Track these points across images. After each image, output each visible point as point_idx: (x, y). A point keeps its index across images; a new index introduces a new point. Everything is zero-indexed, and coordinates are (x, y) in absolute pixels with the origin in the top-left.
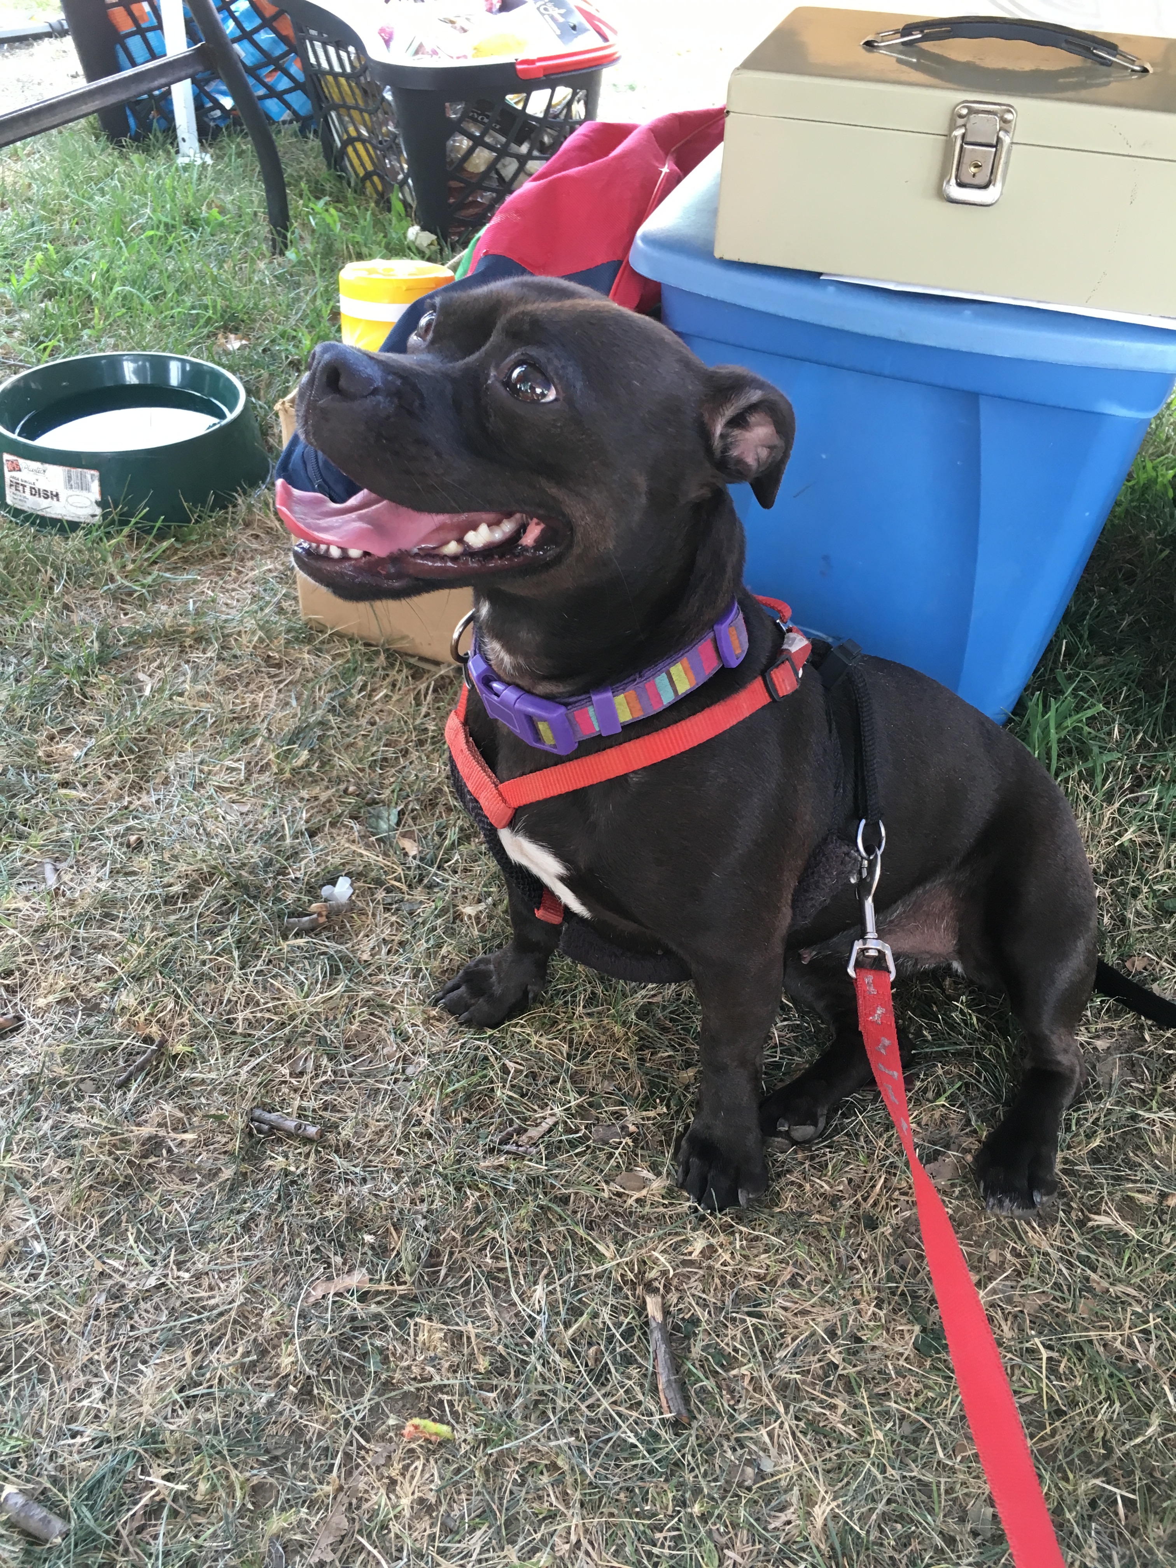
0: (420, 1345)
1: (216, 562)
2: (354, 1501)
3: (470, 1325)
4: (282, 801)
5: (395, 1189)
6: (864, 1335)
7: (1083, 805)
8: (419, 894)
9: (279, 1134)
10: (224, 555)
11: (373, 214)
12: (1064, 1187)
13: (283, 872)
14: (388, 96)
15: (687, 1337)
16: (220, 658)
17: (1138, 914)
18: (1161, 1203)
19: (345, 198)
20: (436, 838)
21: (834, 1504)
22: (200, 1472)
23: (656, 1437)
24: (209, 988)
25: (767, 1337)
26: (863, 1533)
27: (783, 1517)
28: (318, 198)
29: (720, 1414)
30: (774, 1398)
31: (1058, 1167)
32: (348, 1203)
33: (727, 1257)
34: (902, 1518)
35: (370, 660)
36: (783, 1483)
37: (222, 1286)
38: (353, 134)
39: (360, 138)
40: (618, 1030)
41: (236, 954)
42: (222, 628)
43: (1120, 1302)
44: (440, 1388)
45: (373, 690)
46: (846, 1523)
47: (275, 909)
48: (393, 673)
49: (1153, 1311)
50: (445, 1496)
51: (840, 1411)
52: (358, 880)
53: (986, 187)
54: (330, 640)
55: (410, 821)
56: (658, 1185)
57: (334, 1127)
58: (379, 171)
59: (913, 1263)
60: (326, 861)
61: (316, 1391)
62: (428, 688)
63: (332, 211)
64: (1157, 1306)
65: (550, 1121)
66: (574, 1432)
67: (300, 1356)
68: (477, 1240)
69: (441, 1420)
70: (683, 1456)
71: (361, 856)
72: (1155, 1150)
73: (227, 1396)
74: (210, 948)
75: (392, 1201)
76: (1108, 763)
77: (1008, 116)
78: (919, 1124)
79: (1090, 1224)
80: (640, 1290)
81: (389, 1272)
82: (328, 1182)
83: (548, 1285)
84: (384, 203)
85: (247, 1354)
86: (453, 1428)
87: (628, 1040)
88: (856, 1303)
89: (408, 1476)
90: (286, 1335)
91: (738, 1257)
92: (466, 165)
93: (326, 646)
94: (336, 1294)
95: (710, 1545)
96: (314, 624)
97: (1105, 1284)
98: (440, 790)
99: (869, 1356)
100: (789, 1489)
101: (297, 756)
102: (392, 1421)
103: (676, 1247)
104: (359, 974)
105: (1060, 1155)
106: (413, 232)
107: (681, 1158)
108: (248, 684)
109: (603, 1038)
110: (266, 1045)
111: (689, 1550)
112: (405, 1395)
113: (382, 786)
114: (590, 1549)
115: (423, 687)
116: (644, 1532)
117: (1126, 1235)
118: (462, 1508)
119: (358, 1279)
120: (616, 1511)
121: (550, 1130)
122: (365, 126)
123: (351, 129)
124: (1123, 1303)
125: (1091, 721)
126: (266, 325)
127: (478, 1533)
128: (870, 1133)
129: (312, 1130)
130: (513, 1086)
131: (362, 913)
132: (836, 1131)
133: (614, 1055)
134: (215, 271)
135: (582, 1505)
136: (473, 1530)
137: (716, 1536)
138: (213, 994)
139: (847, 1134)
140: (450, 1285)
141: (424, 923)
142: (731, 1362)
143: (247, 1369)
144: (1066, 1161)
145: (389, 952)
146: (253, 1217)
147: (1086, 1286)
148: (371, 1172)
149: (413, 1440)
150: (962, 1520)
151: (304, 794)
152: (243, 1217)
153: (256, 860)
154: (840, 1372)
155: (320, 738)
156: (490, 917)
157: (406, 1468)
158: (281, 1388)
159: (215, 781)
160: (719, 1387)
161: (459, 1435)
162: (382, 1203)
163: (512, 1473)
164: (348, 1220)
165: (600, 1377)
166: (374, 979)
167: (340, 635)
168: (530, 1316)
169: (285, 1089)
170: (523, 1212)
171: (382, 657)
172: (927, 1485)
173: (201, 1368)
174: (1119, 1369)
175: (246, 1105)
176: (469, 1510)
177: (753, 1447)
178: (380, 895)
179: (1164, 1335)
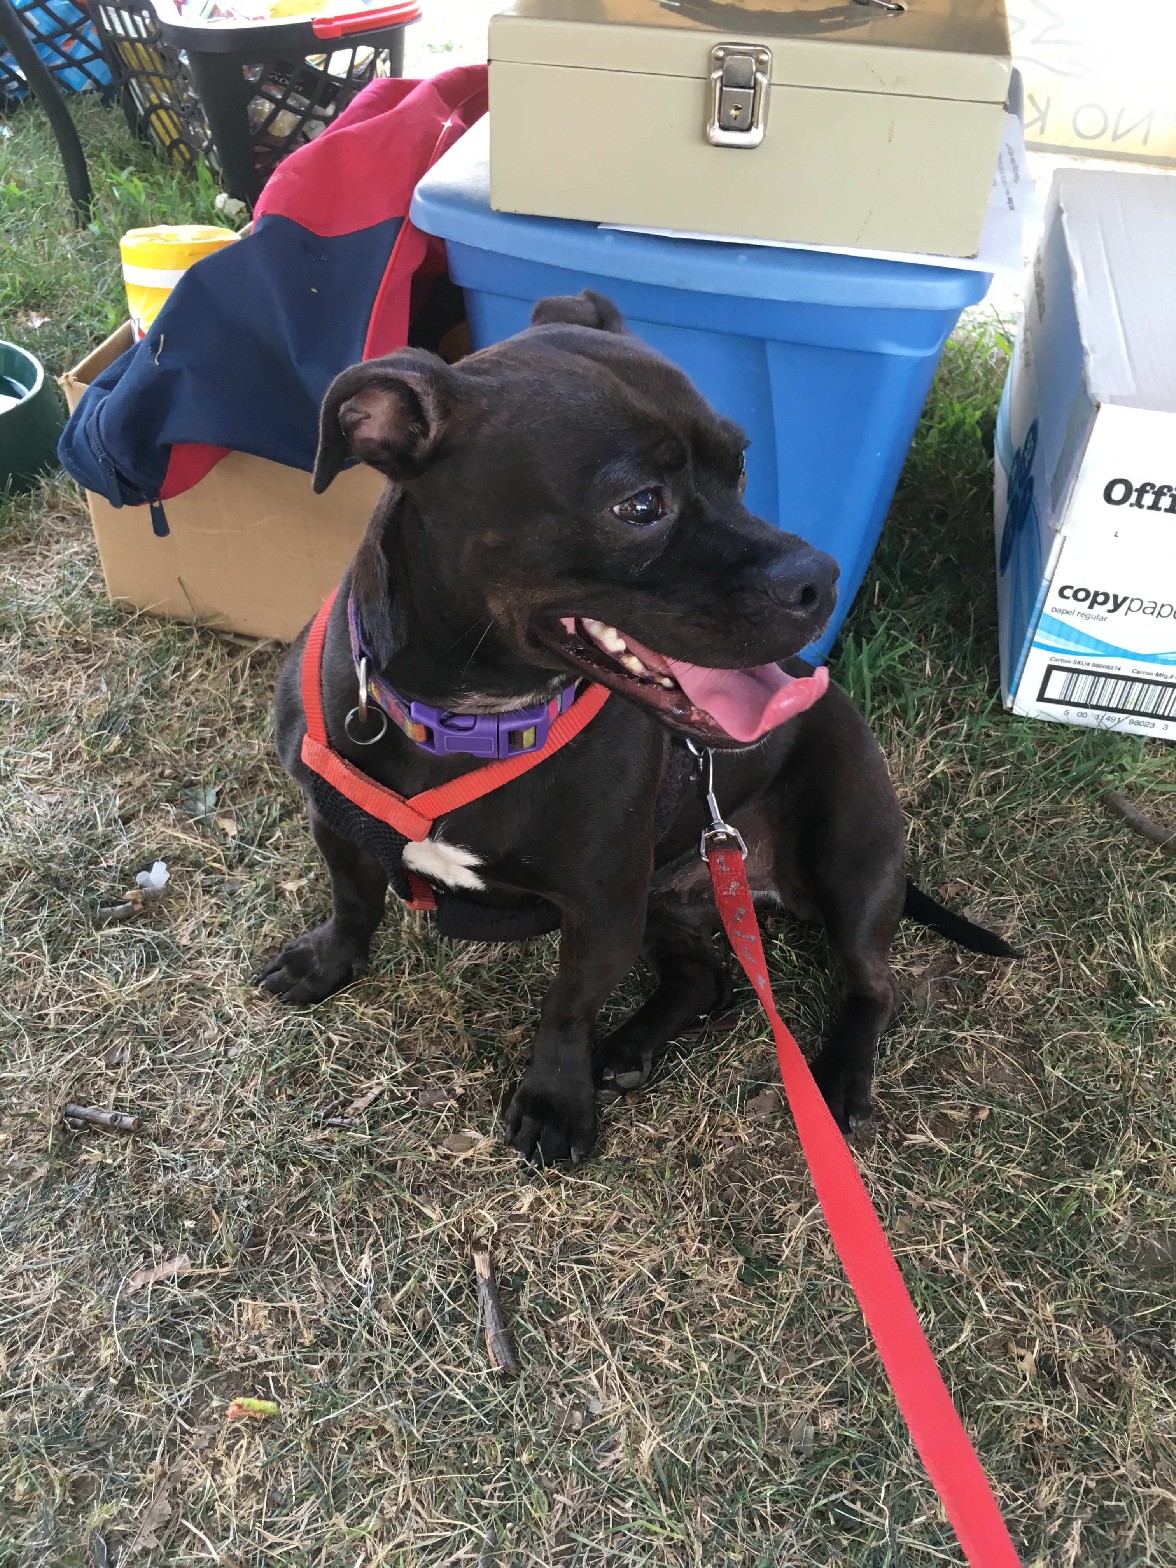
0: (244, 1324)
1: (20, 548)
2: (179, 1486)
3: (295, 1300)
4: (94, 790)
5: (217, 1171)
6: (689, 1271)
7: (896, 741)
8: (240, 874)
9: (95, 1128)
10: (29, 540)
11: (179, 182)
12: (881, 1110)
13: (95, 861)
14: (185, 61)
15: (516, 1290)
16: (25, 646)
17: (950, 842)
18: (972, 1117)
19: (151, 167)
20: (257, 816)
21: (659, 1439)
22: (18, 1472)
23: (484, 1391)
24: (19, 985)
25: (595, 1282)
26: (688, 1464)
27: (612, 1456)
28: (122, 169)
29: (549, 1363)
30: (601, 1341)
31: (874, 1091)
32: (167, 1190)
33: (553, 1208)
34: (728, 1445)
35: (183, 639)
36: (612, 1423)
37: (38, 1284)
38: (156, 101)
39: (162, 105)
40: (444, 994)
41: (45, 948)
42: (25, 615)
43: (936, 1216)
44: (266, 1366)
45: (188, 670)
46: (672, 1455)
47: (88, 899)
48: (208, 651)
49: (966, 1222)
50: (272, 1471)
51: (667, 1348)
52: (175, 863)
53: (748, 130)
54: (139, 622)
55: (229, 802)
56: (484, 1143)
57: (151, 1116)
58: (185, 139)
59: (737, 1196)
60: (140, 847)
61: (137, 1381)
62: (244, 665)
63: (136, 180)
64: (971, 1216)
65: (376, 1091)
66: (402, 1395)
67: (119, 1348)
68: (302, 1216)
69: (267, 1397)
70: (512, 1407)
71: (179, 839)
72: (967, 1067)
73: (45, 1395)
74: (18, 945)
75: (213, 1184)
76: (920, 699)
77: (764, 57)
78: (741, 1062)
79: (906, 1143)
80: (467, 1249)
81: (211, 1255)
82: (147, 1171)
83: (375, 1252)
84: (190, 171)
85: (65, 1350)
86: (279, 1404)
87: (454, 1003)
88: (681, 1240)
89: (233, 1455)
90: (105, 1327)
91: (564, 1206)
92: (270, 129)
93: (136, 628)
94: (156, 1283)
95: (537, 1490)
96: (122, 606)
97: (920, 1200)
98: (261, 768)
99: (695, 1291)
100: (617, 1428)
101: (108, 741)
102: (215, 1404)
103: (503, 1204)
104: (178, 959)
105: (875, 1080)
106: (221, 199)
107: (509, 1114)
108: (54, 672)
109: (429, 1004)
110: (80, 1039)
111: (519, 1498)
112: (230, 1375)
113: (200, 767)
114: (419, 1508)
115: (239, 664)
116: (473, 1485)
117: (940, 1151)
118: (289, 1482)
119: (179, 1265)
120: (444, 1468)
121: (376, 1099)
122: (167, 93)
123: (153, 96)
124: (938, 1216)
125: (904, 659)
126: (70, 300)
127: (306, 1505)
128: (693, 1075)
129: (128, 1121)
130: (338, 1059)
131: (181, 897)
132: (661, 1077)
133: (441, 1019)
134: (15, 247)
135: (411, 1466)
136: (300, 1502)
137: (546, 1483)
138: (22, 991)
139: (673, 1078)
140: (275, 1263)
141: (245, 903)
142: (560, 1310)
143: (64, 1366)
144: (882, 1085)
145: (210, 934)
146: (69, 1213)
147: (903, 1204)
148: (192, 1158)
149: (238, 1419)
150: (785, 1441)
151: (118, 780)
152: (58, 1214)
153: (66, 850)
154: (666, 1309)
155: (132, 722)
156: (312, 891)
157: (230, 1448)
158: (102, 1381)
159: (22, 772)
160: (548, 1337)
161: (286, 1410)
162: (202, 1188)
163: (339, 1440)
164: (168, 1208)
165: (427, 1338)
166: (194, 963)
167: (151, 616)
168: (356, 1286)
169: (101, 1082)
170: (348, 1182)
171: (196, 635)
172: (752, 1410)
173: (17, 1368)
174: (934, 1280)
175: (58, 1101)
176: (296, 1483)
177: (582, 1391)
178: (199, 877)
179: (977, 1244)
